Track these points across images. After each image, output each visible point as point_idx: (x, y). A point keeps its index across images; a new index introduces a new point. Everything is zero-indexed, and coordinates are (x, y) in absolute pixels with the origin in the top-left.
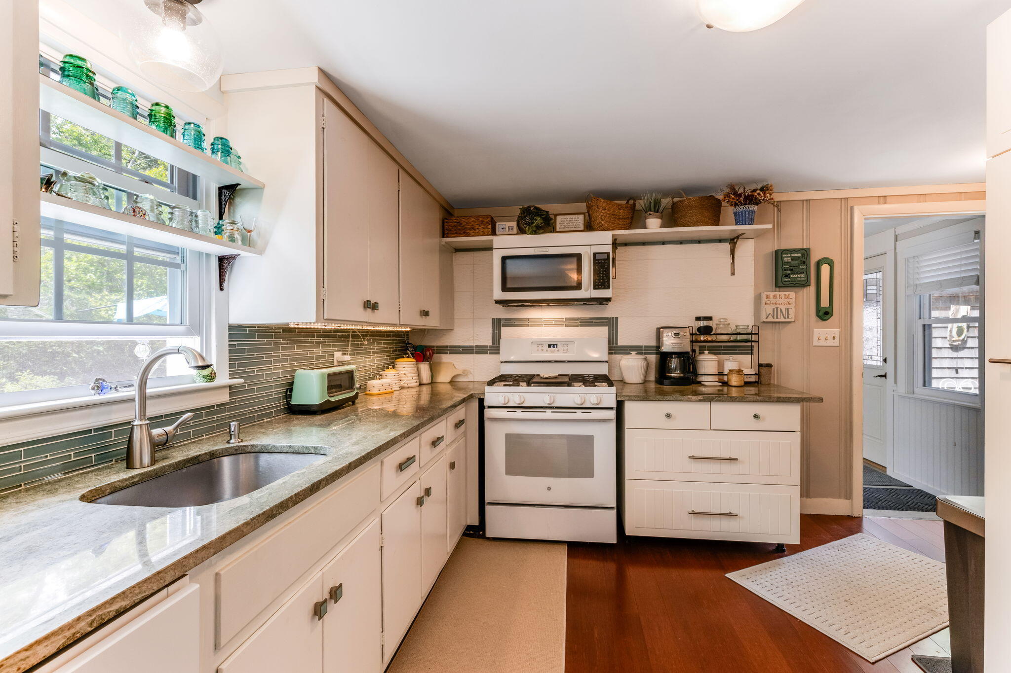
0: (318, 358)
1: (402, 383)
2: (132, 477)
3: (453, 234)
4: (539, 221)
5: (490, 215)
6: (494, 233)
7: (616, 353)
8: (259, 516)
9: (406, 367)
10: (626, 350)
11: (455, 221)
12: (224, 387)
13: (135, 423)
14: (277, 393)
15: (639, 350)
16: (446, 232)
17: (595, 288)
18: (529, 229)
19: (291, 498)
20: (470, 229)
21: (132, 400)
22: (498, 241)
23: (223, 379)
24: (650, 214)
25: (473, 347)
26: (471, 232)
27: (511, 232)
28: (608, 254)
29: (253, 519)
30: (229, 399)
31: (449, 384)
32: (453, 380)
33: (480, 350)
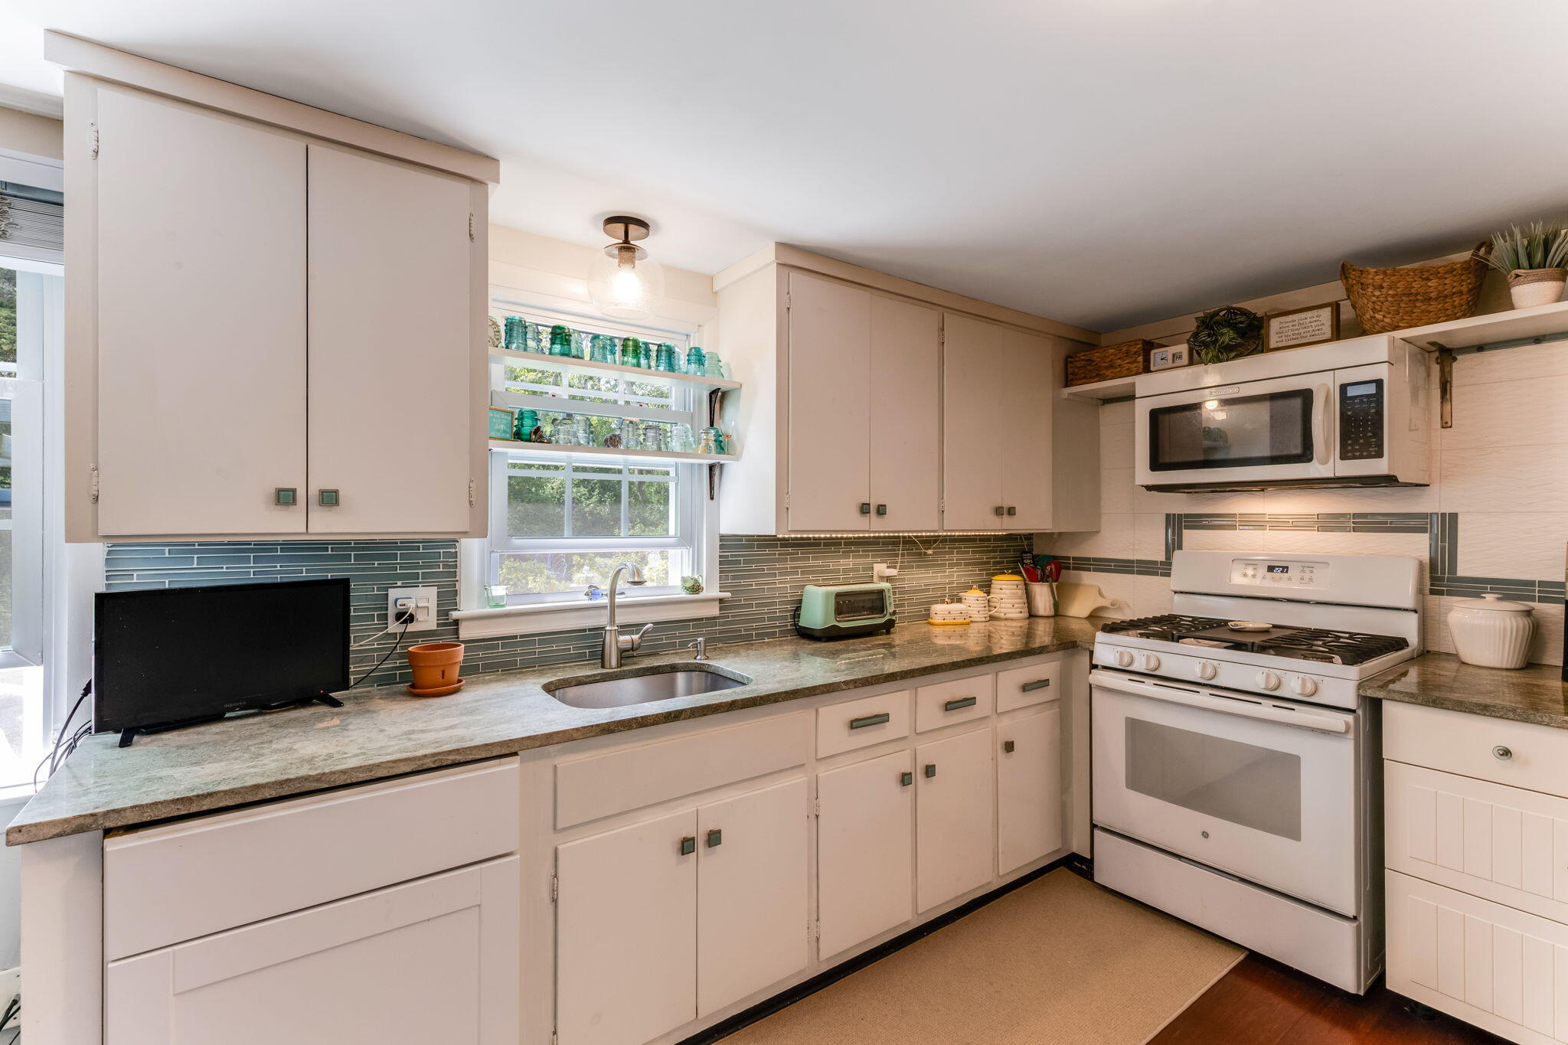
0: (845, 571)
1: (993, 612)
2: (595, 675)
3: (1080, 379)
4: (1227, 336)
5: (1140, 340)
6: (1147, 369)
7: (1450, 593)
8: (592, 726)
9: (1007, 589)
10: (1474, 588)
11: (1084, 357)
12: (713, 600)
13: (607, 628)
14: (783, 610)
15: (1509, 589)
16: (1071, 377)
17: (1344, 456)
18: (1207, 354)
19: (636, 719)
20: (1107, 368)
21: (604, 607)
22: (1143, 384)
23: (712, 591)
24: (1517, 276)
25: (1132, 562)
26: (1108, 373)
27: (1178, 363)
28: (1379, 383)
29: (584, 728)
30: (718, 613)
31: (1085, 621)
32: (1094, 615)
33: (1146, 568)
